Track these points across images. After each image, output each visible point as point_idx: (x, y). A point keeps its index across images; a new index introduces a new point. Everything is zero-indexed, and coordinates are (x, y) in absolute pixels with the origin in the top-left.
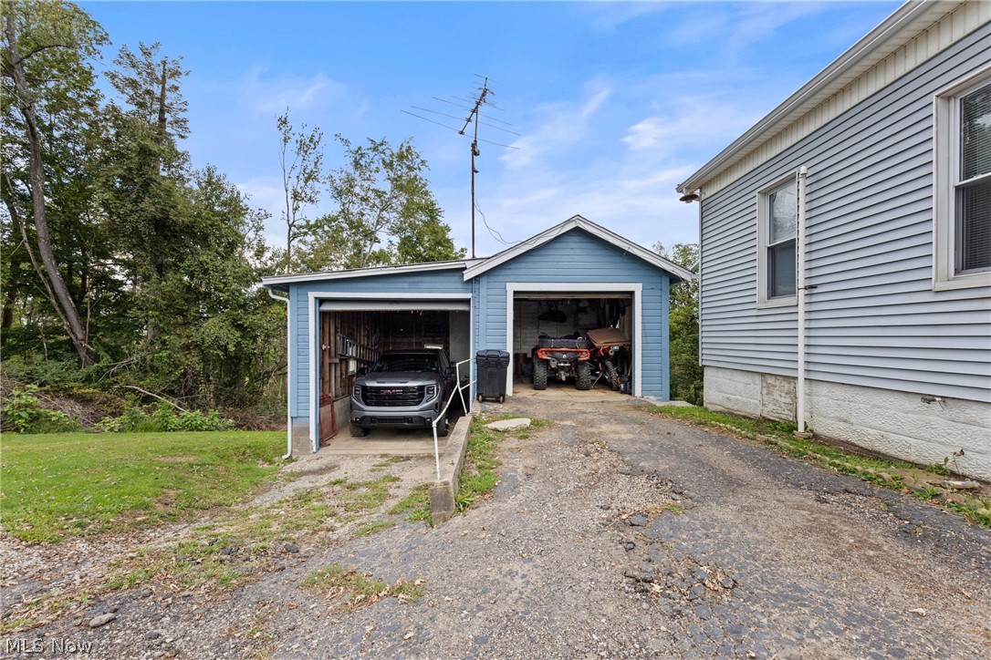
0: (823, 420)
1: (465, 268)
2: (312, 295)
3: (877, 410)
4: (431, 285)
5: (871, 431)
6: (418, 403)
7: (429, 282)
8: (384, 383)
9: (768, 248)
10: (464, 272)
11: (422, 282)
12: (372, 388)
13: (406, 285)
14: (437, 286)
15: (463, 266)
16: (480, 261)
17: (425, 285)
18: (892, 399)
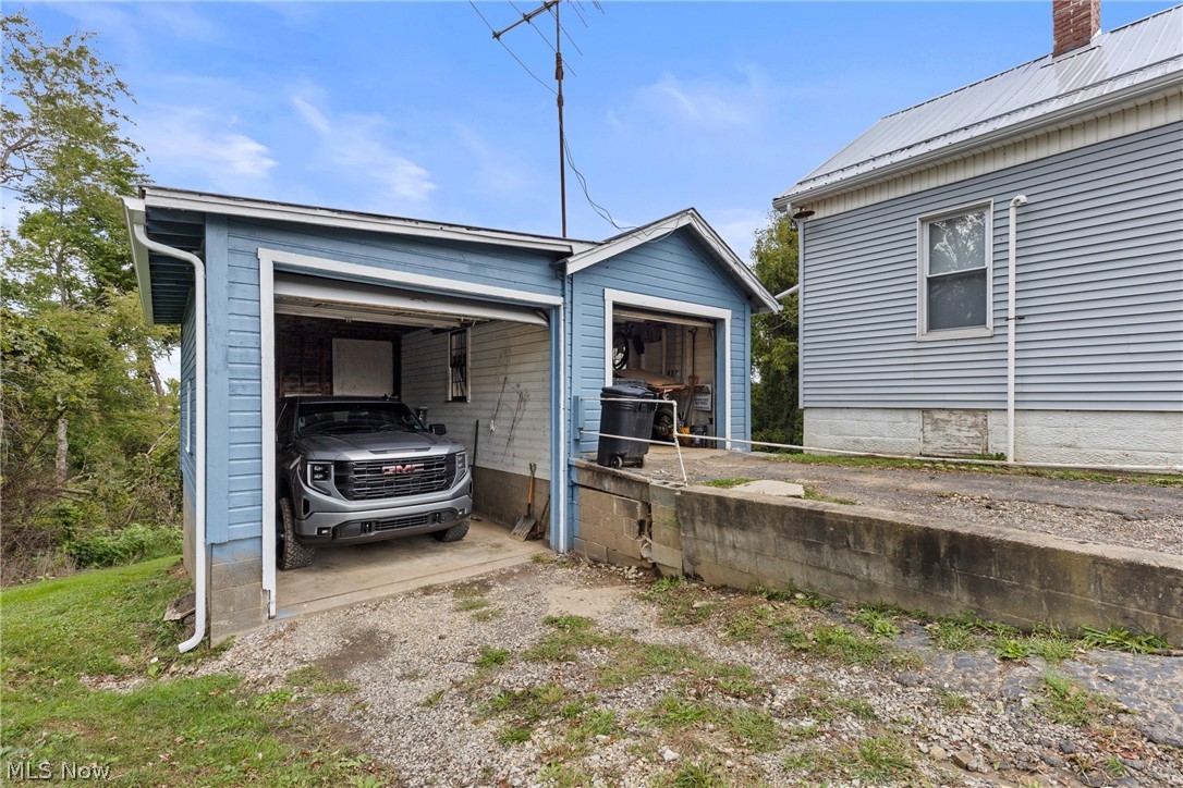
0: (1033, 448)
1: (570, 254)
2: (271, 256)
3: (1118, 432)
4: (504, 275)
5: (1109, 452)
6: (446, 487)
7: (501, 269)
8: (385, 452)
9: (928, 279)
10: (570, 260)
11: (490, 266)
12: (361, 464)
13: (464, 268)
14: (514, 277)
15: (568, 250)
16: (588, 247)
17: (495, 273)
18: (1141, 420)
